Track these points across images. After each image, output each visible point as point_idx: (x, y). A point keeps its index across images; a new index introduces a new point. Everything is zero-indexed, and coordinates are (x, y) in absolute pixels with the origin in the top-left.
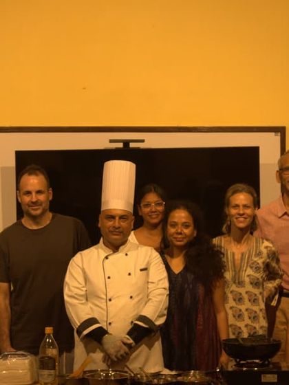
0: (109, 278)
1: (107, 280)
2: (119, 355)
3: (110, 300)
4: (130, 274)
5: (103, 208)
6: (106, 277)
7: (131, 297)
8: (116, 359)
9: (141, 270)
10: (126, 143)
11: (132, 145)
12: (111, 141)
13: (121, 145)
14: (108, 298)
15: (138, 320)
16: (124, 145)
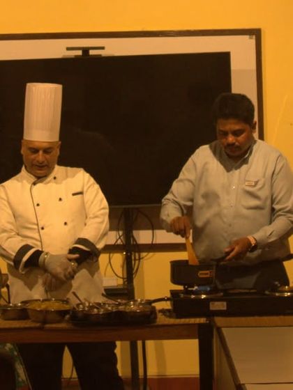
0: (38, 205)
1: (36, 207)
2: (67, 273)
3: (43, 228)
4: (60, 199)
5: (26, 137)
6: (36, 205)
7: (66, 224)
8: (64, 279)
9: (74, 194)
10: (86, 51)
11: (92, 52)
12: (68, 49)
13: (80, 53)
14: (40, 227)
15: (76, 243)
16: (83, 52)
